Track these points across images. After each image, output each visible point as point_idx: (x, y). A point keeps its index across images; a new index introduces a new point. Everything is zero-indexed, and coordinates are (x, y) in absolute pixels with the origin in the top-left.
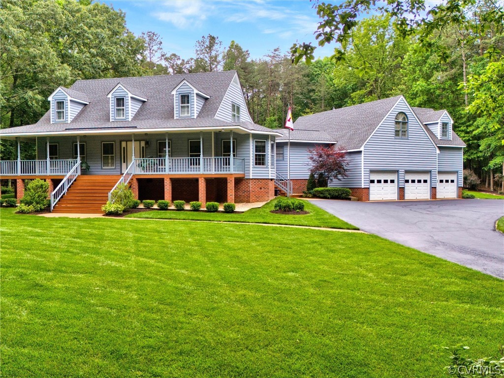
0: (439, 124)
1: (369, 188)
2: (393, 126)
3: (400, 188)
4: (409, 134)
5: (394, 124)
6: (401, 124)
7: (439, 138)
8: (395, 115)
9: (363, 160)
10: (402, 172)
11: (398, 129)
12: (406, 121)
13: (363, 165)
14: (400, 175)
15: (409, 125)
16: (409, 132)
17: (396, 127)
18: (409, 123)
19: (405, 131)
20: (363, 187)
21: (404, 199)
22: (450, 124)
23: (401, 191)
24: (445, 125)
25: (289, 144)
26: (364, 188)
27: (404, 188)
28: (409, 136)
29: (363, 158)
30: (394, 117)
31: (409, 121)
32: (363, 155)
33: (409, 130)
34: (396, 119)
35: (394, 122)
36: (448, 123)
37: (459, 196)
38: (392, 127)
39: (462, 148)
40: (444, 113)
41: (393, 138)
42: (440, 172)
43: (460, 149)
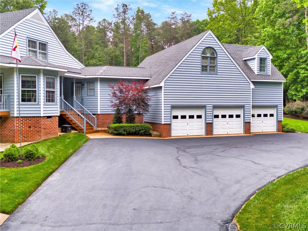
0: (256, 59)
1: (170, 124)
2: (200, 61)
3: (207, 123)
4: (219, 69)
5: (200, 59)
6: (209, 59)
7: (256, 73)
8: (202, 50)
9: (163, 96)
10: (209, 107)
11: (206, 65)
12: (216, 56)
13: (163, 101)
14: (207, 110)
15: (218, 60)
16: (218, 67)
17: (202, 63)
18: (218, 58)
19: (214, 67)
20: (163, 123)
21: (212, 134)
22: (268, 59)
23: (209, 127)
24: (262, 61)
25: (99, 79)
26: (165, 124)
27: (212, 123)
28: (219, 71)
29: (163, 93)
30: (201, 52)
31: (218, 55)
32: (163, 91)
33: (218, 65)
34: (203, 53)
35: (200, 57)
36: (266, 58)
37: (278, 130)
38: (198, 62)
39: (282, 82)
40: (262, 48)
41: (200, 73)
42: (254, 107)
43: (280, 83)
